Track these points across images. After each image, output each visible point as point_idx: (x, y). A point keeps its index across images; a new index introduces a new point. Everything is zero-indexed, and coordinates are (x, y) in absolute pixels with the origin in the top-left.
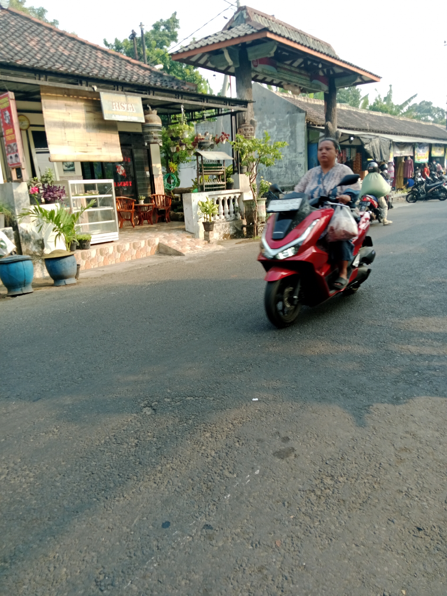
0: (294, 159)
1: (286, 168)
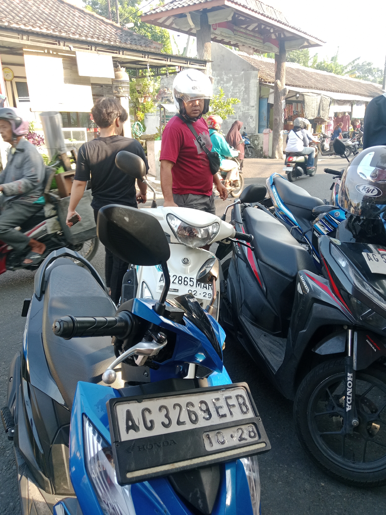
0: (247, 111)
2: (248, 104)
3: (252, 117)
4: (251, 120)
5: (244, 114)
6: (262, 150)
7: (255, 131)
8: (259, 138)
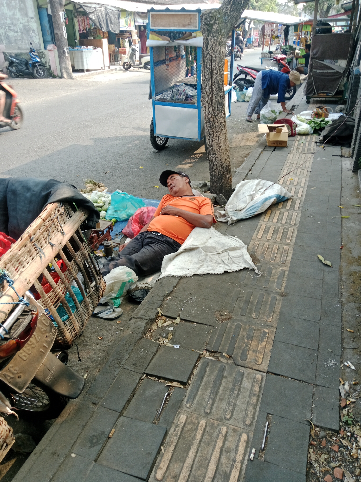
0: (27, 24)
1: (22, 33)
2: (26, 15)
3: (34, 30)
4: (33, 34)
5: (24, 26)
6: (50, 69)
7: (40, 47)
8: (45, 55)
